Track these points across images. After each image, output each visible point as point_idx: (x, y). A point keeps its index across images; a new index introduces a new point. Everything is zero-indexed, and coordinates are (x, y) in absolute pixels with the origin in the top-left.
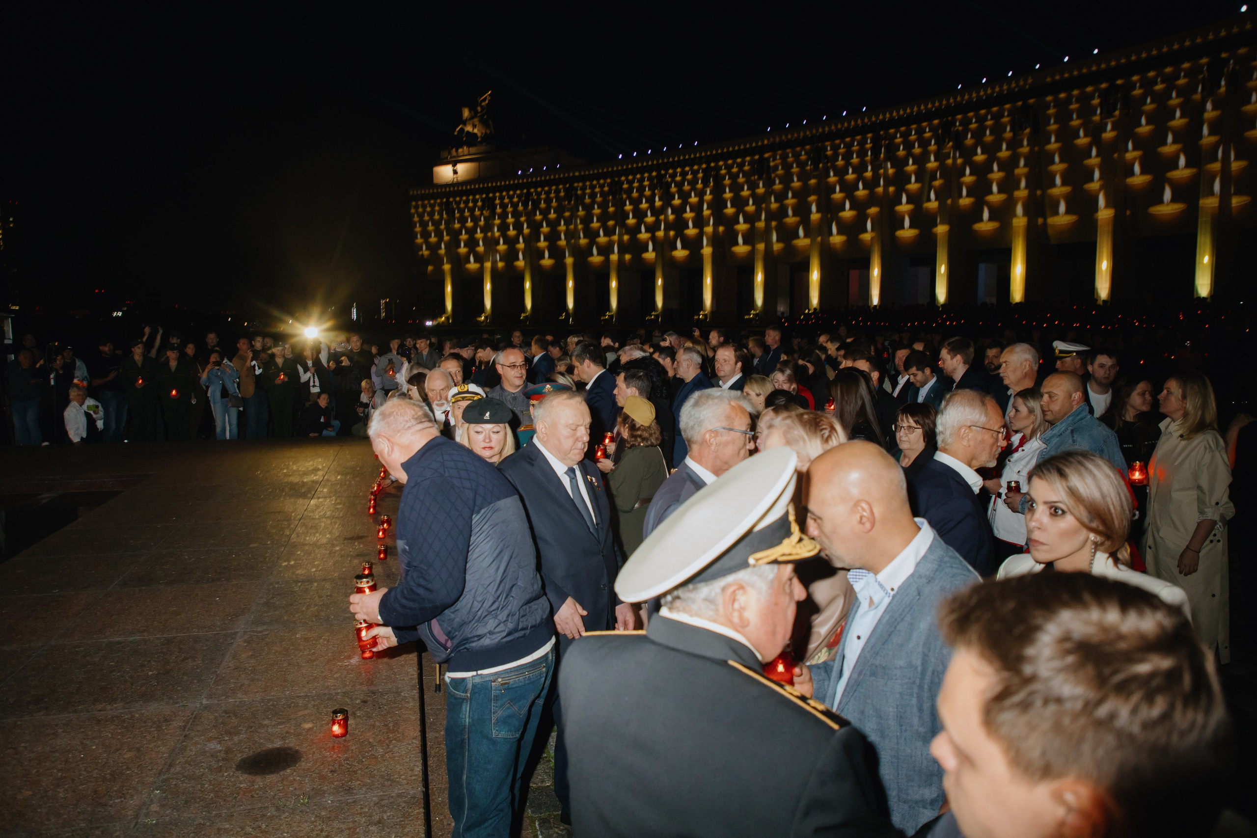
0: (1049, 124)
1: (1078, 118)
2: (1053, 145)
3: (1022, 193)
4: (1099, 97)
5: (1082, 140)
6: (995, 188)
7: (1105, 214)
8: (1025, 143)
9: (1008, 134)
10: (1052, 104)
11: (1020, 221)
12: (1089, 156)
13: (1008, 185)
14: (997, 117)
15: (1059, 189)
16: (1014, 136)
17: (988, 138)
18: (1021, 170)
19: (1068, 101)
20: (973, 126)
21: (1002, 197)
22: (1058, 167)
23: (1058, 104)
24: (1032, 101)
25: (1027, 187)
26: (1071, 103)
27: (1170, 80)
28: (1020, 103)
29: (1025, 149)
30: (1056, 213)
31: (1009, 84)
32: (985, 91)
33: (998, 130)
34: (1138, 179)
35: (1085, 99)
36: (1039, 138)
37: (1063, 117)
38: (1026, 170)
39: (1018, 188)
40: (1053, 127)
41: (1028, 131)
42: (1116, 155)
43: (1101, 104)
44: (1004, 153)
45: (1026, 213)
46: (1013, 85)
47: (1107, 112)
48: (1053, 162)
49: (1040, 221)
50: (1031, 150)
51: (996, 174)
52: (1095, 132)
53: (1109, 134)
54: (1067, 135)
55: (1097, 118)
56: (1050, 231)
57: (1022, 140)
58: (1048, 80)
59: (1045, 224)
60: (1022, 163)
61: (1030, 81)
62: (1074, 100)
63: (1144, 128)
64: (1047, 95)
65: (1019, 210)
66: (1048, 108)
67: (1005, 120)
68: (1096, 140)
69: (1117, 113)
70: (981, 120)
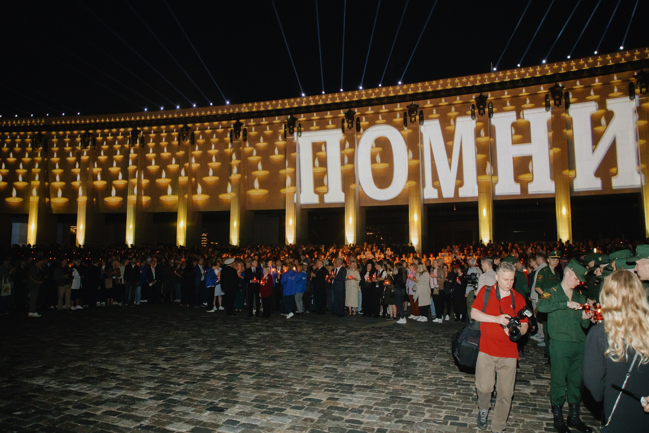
0: (53, 147)
1: (69, 146)
2: (55, 159)
3: (36, 183)
4: (80, 137)
5: (71, 159)
6: (20, 178)
7: (82, 199)
8: (39, 155)
9: (29, 149)
10: (55, 136)
11: (34, 199)
12: (75, 167)
13: (28, 177)
14: (23, 138)
15: (58, 184)
16: (33, 150)
17: (17, 149)
18: (36, 170)
19: (64, 136)
20: (8, 140)
21: (25, 184)
22: (58, 171)
23: (58, 137)
24: (44, 132)
25: (39, 180)
26: (66, 138)
27: (115, 135)
28: (37, 133)
29: (39, 158)
30: (56, 196)
31: (31, 121)
32: (17, 122)
33: (23, 145)
34: (100, 183)
35: (73, 137)
36: (47, 153)
37: (61, 144)
38: (39, 170)
39: (34, 180)
40: (55, 149)
41: (41, 148)
42: (88, 169)
43: (81, 141)
44: (27, 159)
45: (39, 194)
46: (33, 122)
47: (85, 145)
48: (55, 168)
49: (47, 200)
50: (43, 160)
51: (21, 171)
52: (78, 155)
53: (85, 157)
54: (63, 155)
55: (79, 148)
56: (52, 206)
57: (37, 153)
58: (54, 123)
59: (50, 202)
60: (37, 165)
61: (43, 121)
62: (67, 136)
63: (103, 157)
64: (52, 131)
65: (34, 192)
66: (53, 138)
67: (28, 140)
68: (78, 159)
69: (89, 147)
70: (13, 138)
